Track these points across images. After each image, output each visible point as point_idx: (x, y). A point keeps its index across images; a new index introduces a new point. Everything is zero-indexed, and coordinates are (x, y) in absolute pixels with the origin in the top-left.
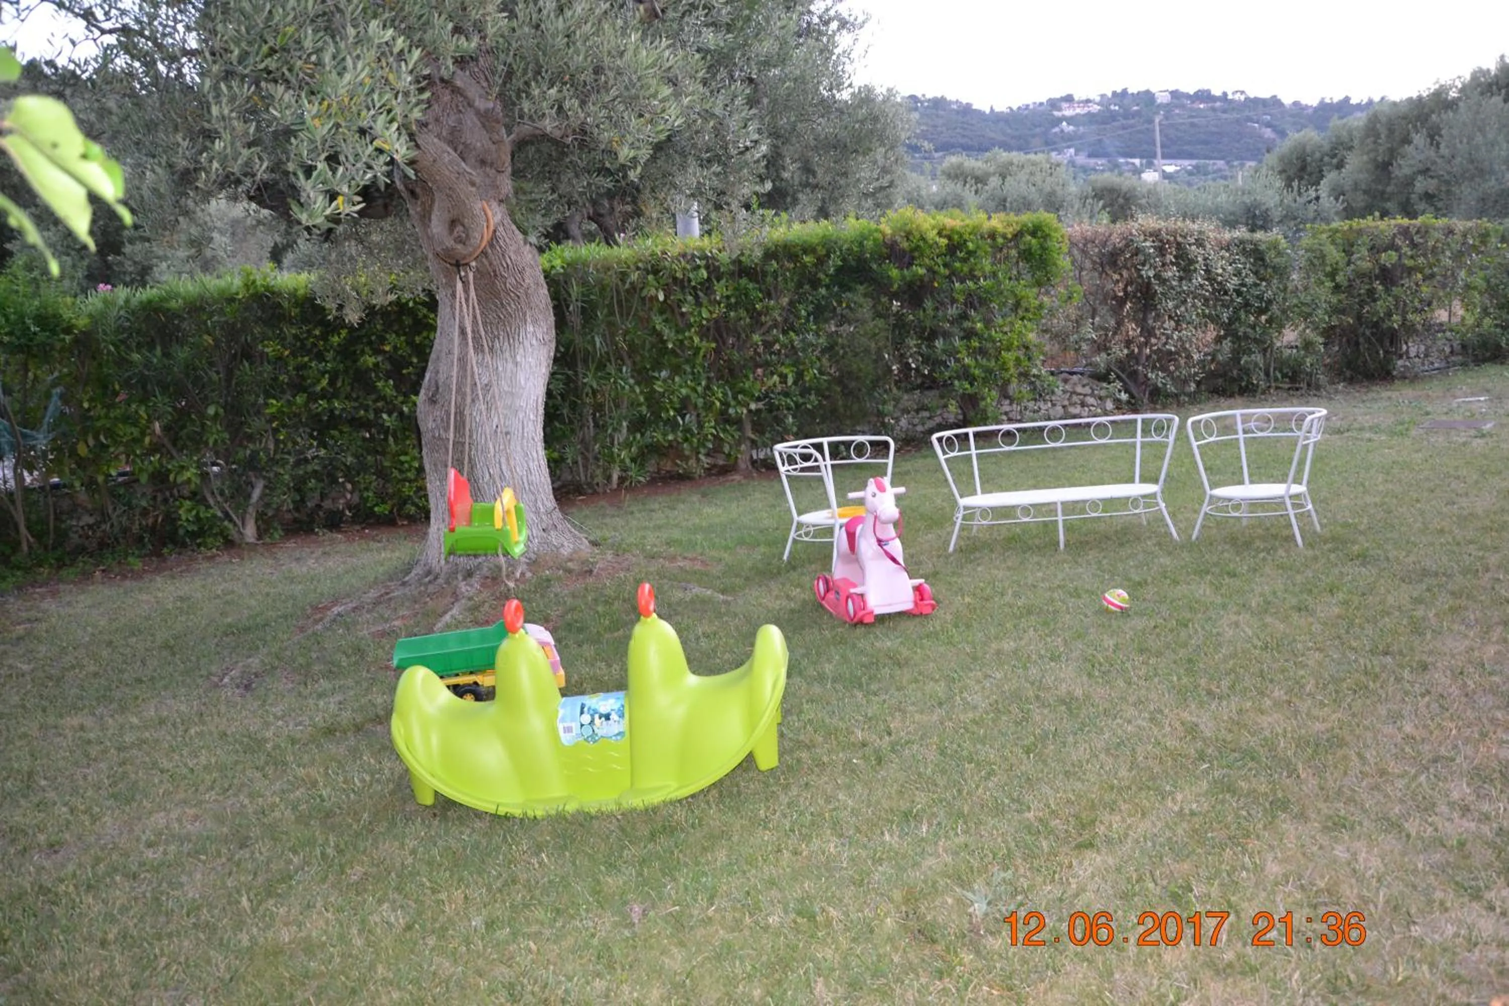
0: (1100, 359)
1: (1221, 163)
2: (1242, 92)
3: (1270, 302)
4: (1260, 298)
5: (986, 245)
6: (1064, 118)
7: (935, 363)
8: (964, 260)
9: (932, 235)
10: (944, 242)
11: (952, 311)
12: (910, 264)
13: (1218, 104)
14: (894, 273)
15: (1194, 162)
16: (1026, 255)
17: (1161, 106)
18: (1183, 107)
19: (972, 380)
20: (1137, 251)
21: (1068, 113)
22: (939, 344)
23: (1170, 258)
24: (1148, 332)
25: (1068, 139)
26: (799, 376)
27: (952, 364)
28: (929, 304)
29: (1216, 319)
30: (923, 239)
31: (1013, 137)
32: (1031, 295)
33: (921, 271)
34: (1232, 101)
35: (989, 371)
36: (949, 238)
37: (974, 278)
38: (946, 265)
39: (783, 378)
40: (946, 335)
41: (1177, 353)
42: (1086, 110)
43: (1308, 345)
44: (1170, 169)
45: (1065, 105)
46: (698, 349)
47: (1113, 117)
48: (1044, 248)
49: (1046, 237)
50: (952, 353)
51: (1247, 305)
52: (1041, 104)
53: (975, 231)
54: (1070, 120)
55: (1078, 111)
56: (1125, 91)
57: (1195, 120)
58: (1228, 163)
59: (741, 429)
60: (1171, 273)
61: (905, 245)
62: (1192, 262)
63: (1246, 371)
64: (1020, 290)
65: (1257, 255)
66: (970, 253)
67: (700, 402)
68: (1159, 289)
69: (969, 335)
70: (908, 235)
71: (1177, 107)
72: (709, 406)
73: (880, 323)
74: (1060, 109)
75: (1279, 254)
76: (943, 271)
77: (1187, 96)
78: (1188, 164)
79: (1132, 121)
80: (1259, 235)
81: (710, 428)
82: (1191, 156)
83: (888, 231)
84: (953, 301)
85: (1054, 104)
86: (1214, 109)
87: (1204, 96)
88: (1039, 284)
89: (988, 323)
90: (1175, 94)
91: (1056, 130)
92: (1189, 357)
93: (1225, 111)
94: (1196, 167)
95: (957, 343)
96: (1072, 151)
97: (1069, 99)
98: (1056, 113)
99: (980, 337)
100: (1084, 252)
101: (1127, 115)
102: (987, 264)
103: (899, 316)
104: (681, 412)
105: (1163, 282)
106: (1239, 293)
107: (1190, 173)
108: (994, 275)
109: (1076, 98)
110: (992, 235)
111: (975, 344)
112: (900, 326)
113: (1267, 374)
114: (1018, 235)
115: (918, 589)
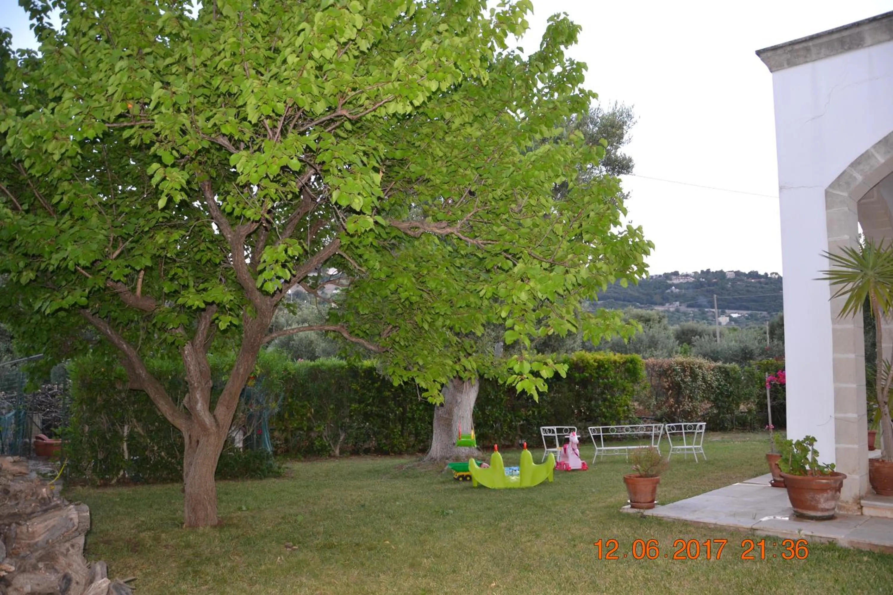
0: (659, 413)
1: (765, 313)
2: (776, 274)
3: (731, 392)
4: (727, 391)
5: (612, 366)
6: (673, 285)
7: (591, 410)
8: (603, 371)
9: (592, 361)
10: (596, 364)
11: (598, 390)
12: (583, 372)
13: (762, 280)
14: (577, 375)
15: (749, 312)
16: (628, 370)
17: (729, 280)
18: (742, 280)
19: (605, 417)
20: (674, 370)
21: (676, 281)
22: (593, 403)
23: (688, 373)
24: (678, 402)
25: (677, 297)
26: (539, 413)
27: (598, 411)
28: (590, 387)
29: (708, 399)
30: (588, 363)
31: (643, 294)
32: (629, 386)
33: (587, 375)
34: (770, 278)
35: (613, 415)
36: (598, 363)
37: (608, 379)
38: (597, 373)
39: (534, 412)
40: (596, 400)
41: (691, 412)
42: (686, 281)
43: (750, 411)
44: (735, 315)
45: (674, 277)
46: (502, 399)
47: (702, 285)
48: (635, 368)
49: (636, 364)
50: (598, 406)
51: (721, 393)
52: (660, 276)
53: (608, 361)
54: (677, 286)
55: (681, 281)
56: (708, 270)
57: (750, 289)
58: (769, 313)
59: (516, 430)
60: (688, 379)
61: (581, 365)
62: (698, 375)
63: (723, 421)
64: (625, 384)
65: (726, 373)
66: (606, 369)
67: (502, 419)
68: (683, 386)
69: (605, 400)
70: (583, 361)
71: (739, 280)
72: (505, 421)
73: (571, 394)
74: (671, 280)
75: (736, 373)
76: (595, 375)
77: (744, 274)
78: (745, 313)
79: (712, 288)
80: (727, 365)
81: (505, 429)
82: (747, 308)
83: (575, 359)
84: (599, 387)
85: (667, 276)
86: (760, 283)
87: (754, 275)
88: (633, 382)
89: (613, 396)
90: (738, 273)
91: (669, 291)
92: (697, 414)
93: (766, 284)
94: (751, 315)
95: (600, 403)
96: (678, 303)
97: (676, 274)
98: (669, 282)
99: (609, 401)
100: (652, 369)
101: (710, 284)
102: (612, 373)
103: (578, 392)
104: (495, 422)
105: (685, 382)
106: (719, 389)
107: (747, 319)
108: (615, 377)
109: (680, 273)
110: (615, 362)
111: (607, 403)
112: (578, 395)
113: (732, 422)
114: (625, 363)
115: (583, 464)
